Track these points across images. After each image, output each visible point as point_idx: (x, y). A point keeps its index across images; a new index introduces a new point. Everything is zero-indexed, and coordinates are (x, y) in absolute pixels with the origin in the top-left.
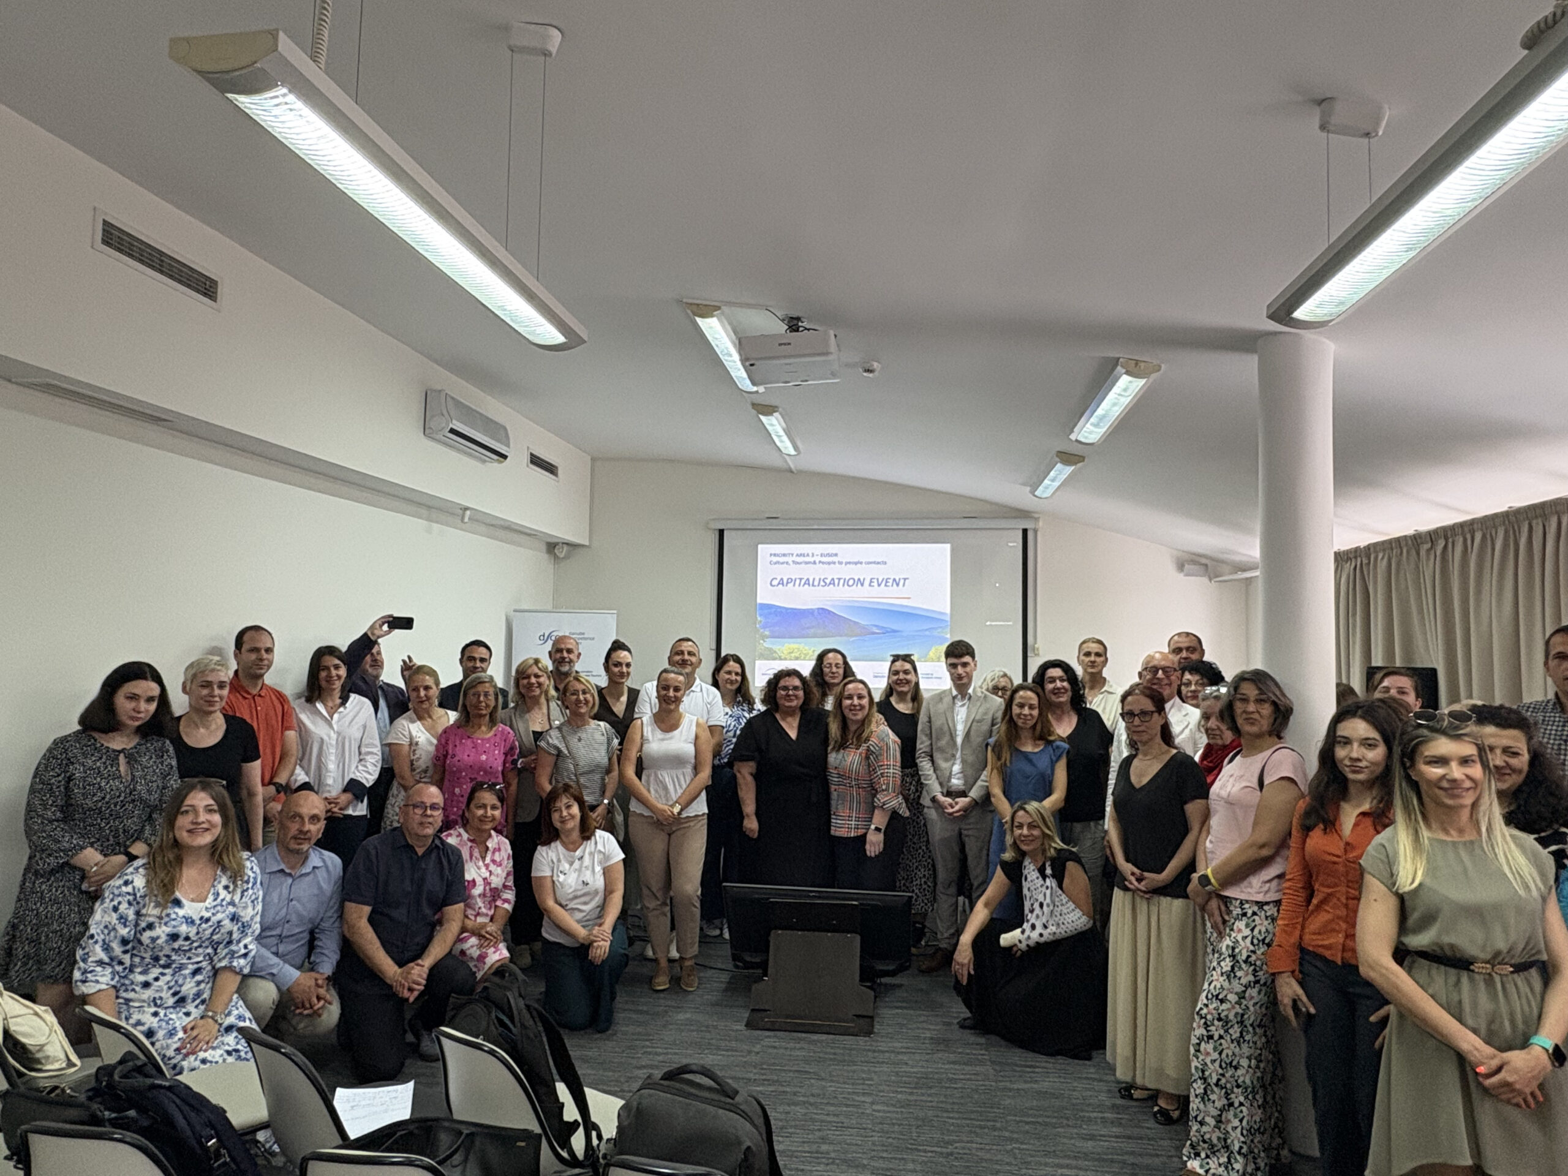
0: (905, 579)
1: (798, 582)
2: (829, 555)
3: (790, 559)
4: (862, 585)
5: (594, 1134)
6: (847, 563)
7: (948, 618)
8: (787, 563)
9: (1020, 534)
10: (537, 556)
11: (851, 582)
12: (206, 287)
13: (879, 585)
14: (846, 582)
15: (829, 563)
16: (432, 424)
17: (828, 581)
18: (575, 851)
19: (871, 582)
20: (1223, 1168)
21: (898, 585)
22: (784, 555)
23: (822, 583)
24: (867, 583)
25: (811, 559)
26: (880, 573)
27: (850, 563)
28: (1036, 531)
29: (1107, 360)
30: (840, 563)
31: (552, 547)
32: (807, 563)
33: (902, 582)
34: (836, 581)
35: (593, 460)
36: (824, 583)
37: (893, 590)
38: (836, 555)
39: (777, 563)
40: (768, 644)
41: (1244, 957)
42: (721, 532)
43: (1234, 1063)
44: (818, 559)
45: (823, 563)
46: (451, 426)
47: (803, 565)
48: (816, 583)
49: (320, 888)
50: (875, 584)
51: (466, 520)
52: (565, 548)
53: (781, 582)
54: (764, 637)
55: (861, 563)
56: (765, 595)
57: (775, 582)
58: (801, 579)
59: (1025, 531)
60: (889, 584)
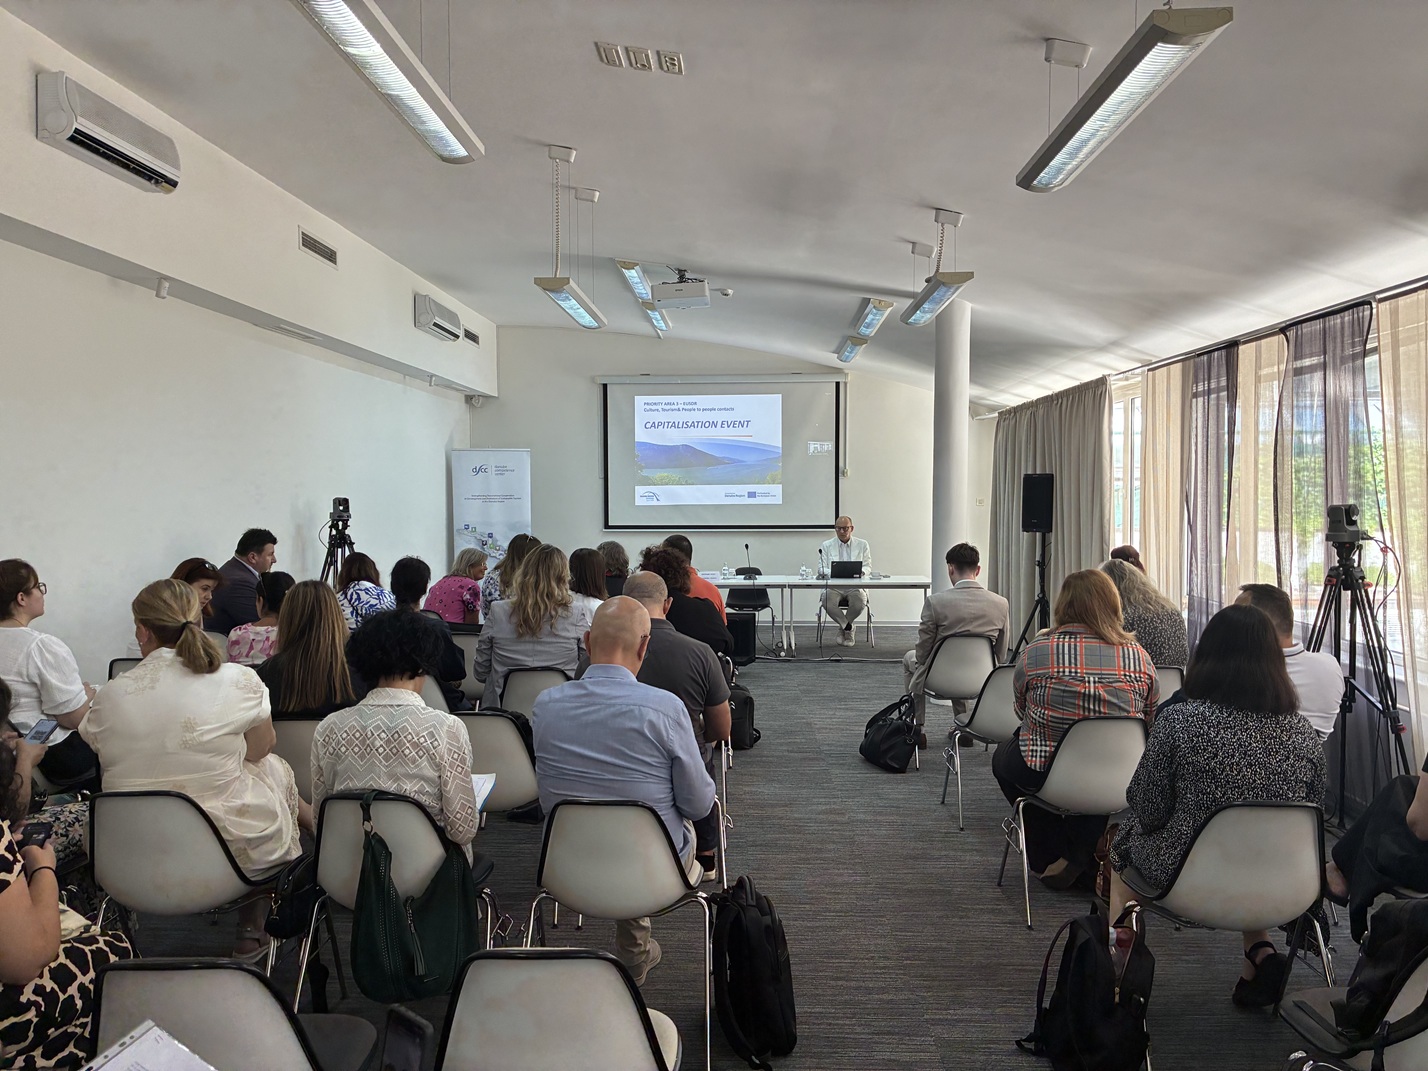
1: (666, 424)
2: (690, 403)
3: (659, 407)
4: (716, 426)
6: (704, 410)
7: (780, 451)
8: (657, 410)
9: (834, 386)
10: (458, 403)
11: (707, 425)
12: (330, 256)
13: (729, 427)
14: (703, 425)
15: (690, 410)
16: (423, 319)
19: (722, 424)
21: (742, 426)
22: (655, 404)
24: (719, 425)
25: (676, 407)
26: (729, 417)
28: (846, 384)
30: (699, 410)
31: (470, 398)
32: (672, 410)
33: (746, 423)
34: (696, 424)
35: (498, 327)
36: (687, 425)
37: (740, 431)
38: (695, 403)
39: (651, 410)
40: (645, 473)
42: (605, 386)
44: (681, 407)
45: (685, 410)
46: (433, 322)
47: (670, 412)
48: (680, 425)
50: (726, 425)
51: (432, 384)
52: (481, 399)
53: (653, 425)
54: (641, 468)
55: (715, 409)
56: (641, 435)
57: (648, 425)
58: (669, 423)
59: (838, 384)
60: (736, 425)
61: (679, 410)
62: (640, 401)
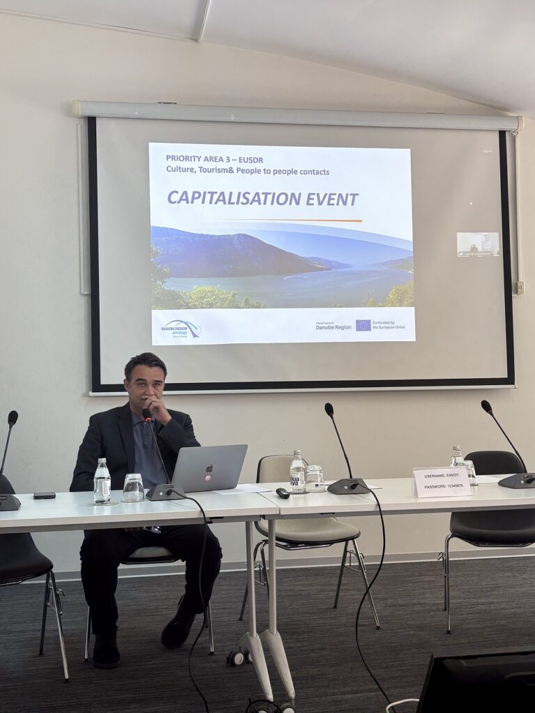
0: (354, 195)
1: (208, 196)
2: (251, 160)
3: (195, 165)
4: (297, 203)
6: (276, 172)
7: (411, 249)
8: (192, 170)
9: (496, 137)
11: (282, 199)
13: (320, 203)
14: (276, 199)
17: (250, 197)
19: (309, 199)
21: (345, 203)
22: (187, 158)
23: (242, 200)
24: (304, 200)
26: (321, 186)
27: (280, 172)
28: (514, 134)
30: (267, 172)
32: (219, 171)
33: (350, 198)
34: (262, 197)
36: (246, 199)
37: (339, 211)
38: (261, 160)
39: (179, 169)
42: (91, 122)
44: (235, 165)
45: (243, 171)
47: (215, 174)
48: (234, 199)
50: (315, 201)
53: (184, 197)
54: (163, 276)
55: (295, 172)
56: (162, 216)
57: (175, 197)
58: (212, 193)
59: (502, 134)
60: (335, 202)
61: (231, 171)
62: (159, 152)
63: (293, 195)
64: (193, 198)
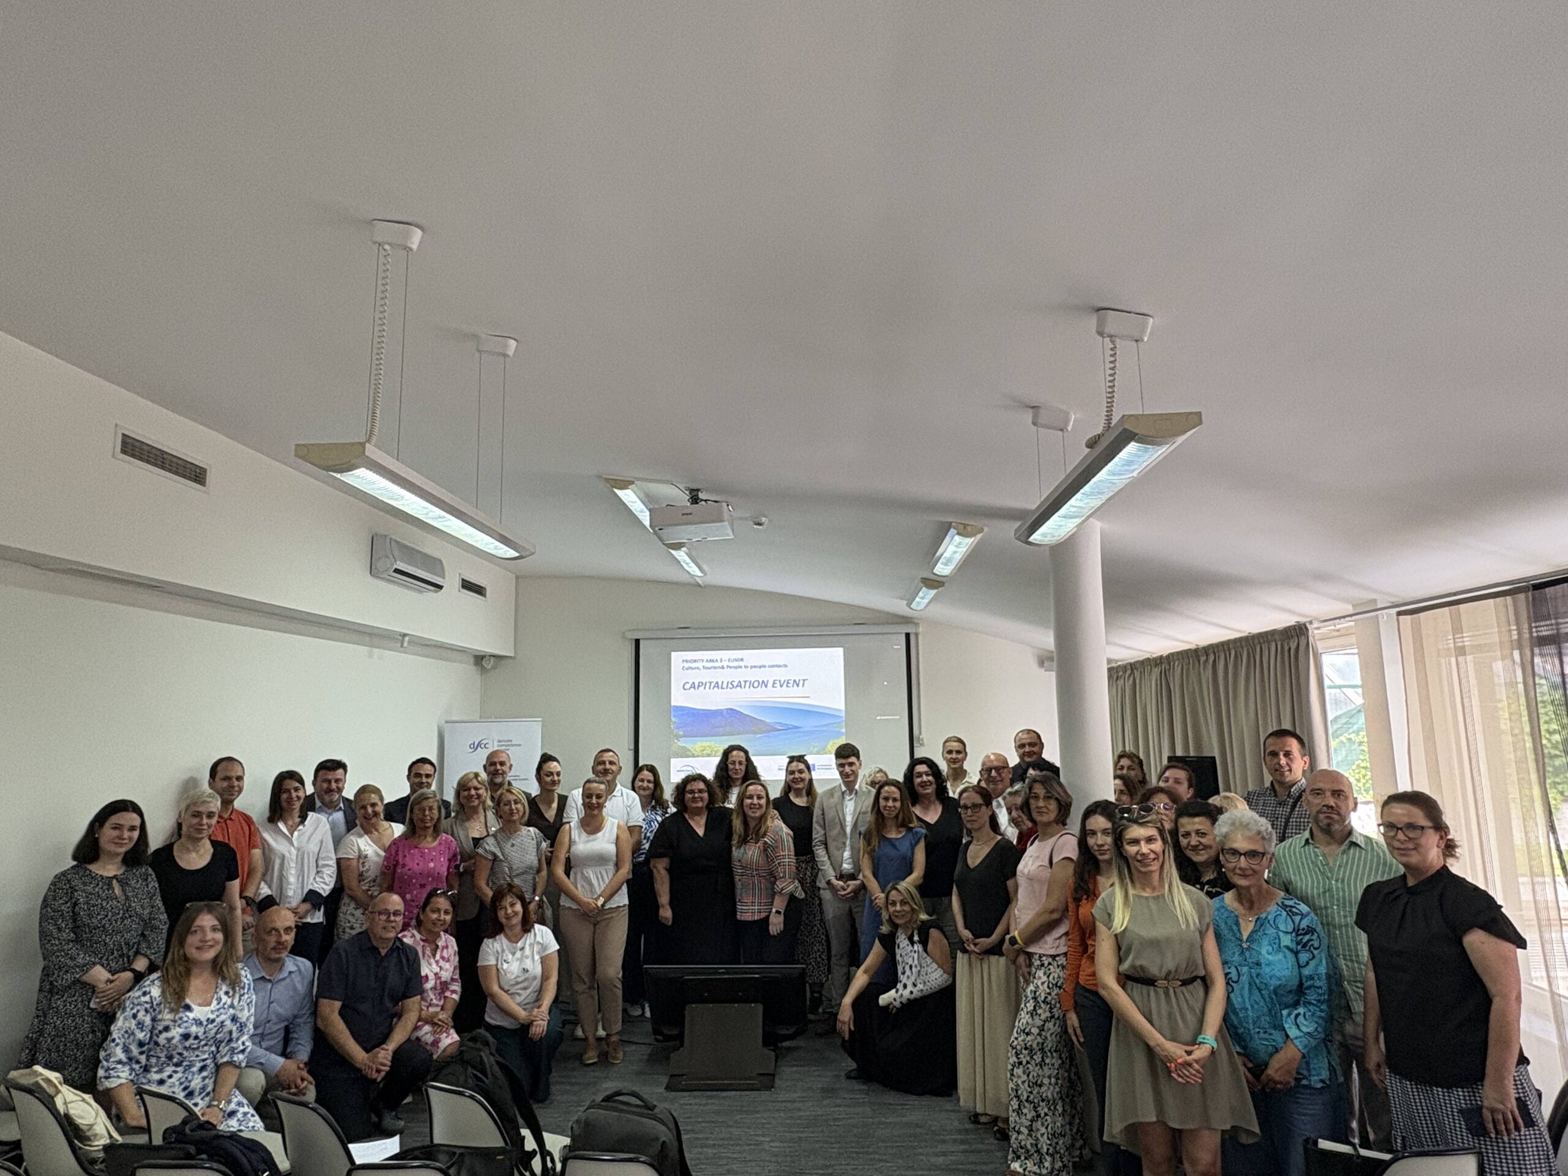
0: (804, 680)
1: (708, 685)
2: (736, 660)
3: (700, 665)
4: (766, 686)
5: (548, 1158)
6: (752, 667)
7: (843, 714)
8: (698, 668)
9: (904, 636)
10: (466, 669)
11: (756, 684)
12: (197, 475)
13: (781, 686)
14: (752, 685)
15: (736, 668)
16: (380, 565)
17: (735, 684)
18: (517, 942)
19: (774, 683)
20: (1037, 1167)
21: (798, 685)
22: (695, 661)
23: (730, 686)
24: (770, 684)
25: (719, 664)
26: (781, 674)
27: (755, 667)
28: (917, 635)
29: (943, 523)
30: (746, 667)
31: (479, 659)
32: (715, 668)
33: (801, 682)
34: (743, 684)
35: (517, 577)
36: (732, 685)
37: (795, 691)
38: (742, 660)
39: (691, 668)
40: (682, 743)
41: (1043, 998)
42: (637, 642)
43: (1039, 1082)
44: (725, 664)
45: (730, 667)
46: (395, 566)
47: (713, 670)
48: (725, 686)
49: (295, 989)
50: (778, 685)
51: (405, 644)
52: (492, 660)
53: (693, 686)
54: (678, 737)
55: (765, 667)
56: (679, 698)
57: (688, 686)
58: (711, 683)
59: (908, 636)
60: (790, 685)
61: (723, 667)
62: (677, 657)
63: (763, 682)
64: (699, 686)
